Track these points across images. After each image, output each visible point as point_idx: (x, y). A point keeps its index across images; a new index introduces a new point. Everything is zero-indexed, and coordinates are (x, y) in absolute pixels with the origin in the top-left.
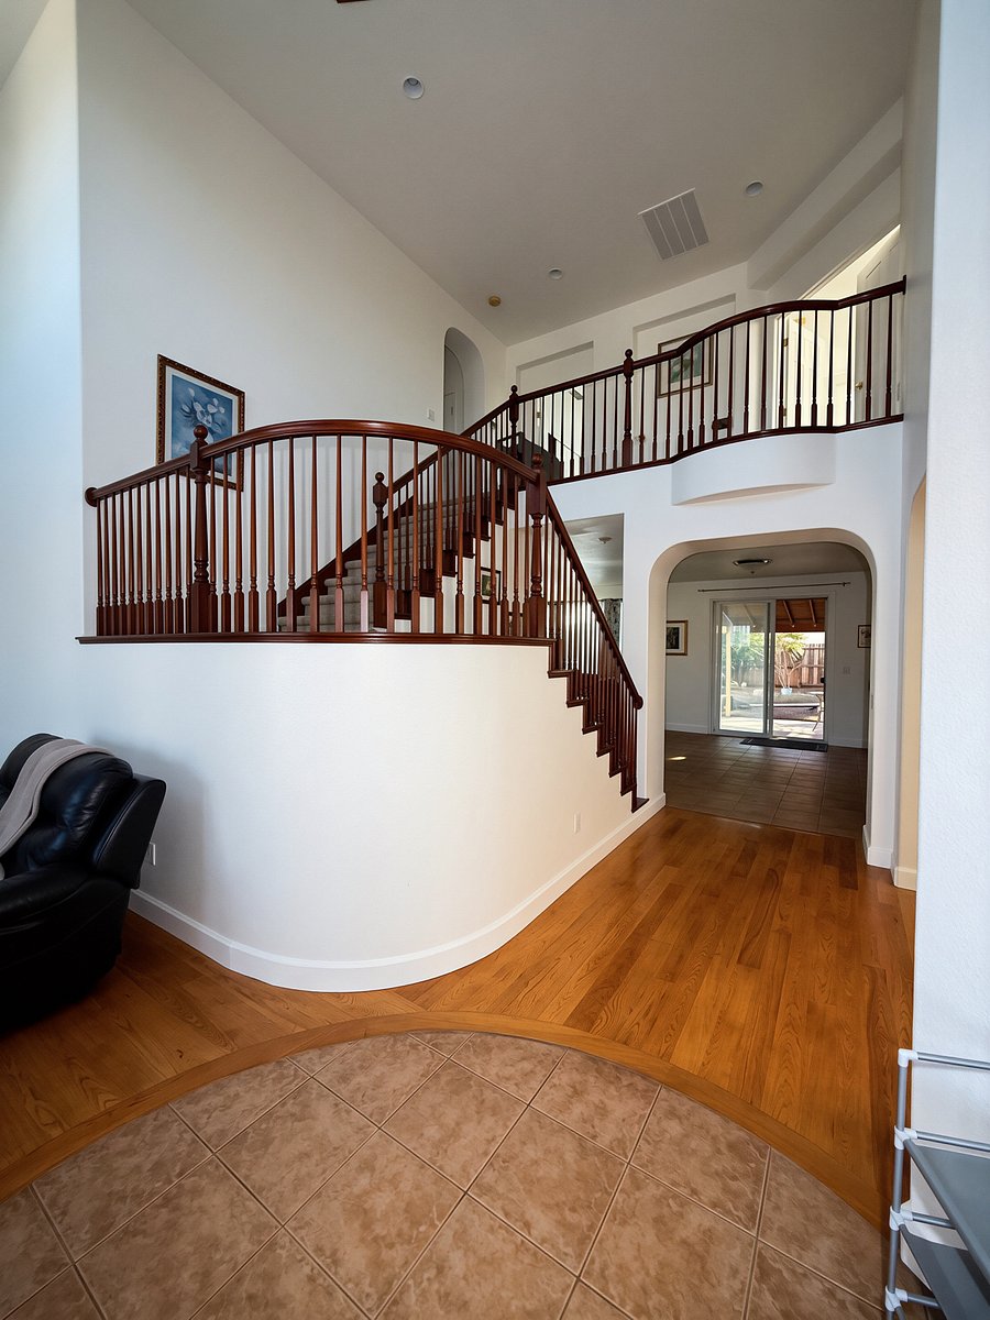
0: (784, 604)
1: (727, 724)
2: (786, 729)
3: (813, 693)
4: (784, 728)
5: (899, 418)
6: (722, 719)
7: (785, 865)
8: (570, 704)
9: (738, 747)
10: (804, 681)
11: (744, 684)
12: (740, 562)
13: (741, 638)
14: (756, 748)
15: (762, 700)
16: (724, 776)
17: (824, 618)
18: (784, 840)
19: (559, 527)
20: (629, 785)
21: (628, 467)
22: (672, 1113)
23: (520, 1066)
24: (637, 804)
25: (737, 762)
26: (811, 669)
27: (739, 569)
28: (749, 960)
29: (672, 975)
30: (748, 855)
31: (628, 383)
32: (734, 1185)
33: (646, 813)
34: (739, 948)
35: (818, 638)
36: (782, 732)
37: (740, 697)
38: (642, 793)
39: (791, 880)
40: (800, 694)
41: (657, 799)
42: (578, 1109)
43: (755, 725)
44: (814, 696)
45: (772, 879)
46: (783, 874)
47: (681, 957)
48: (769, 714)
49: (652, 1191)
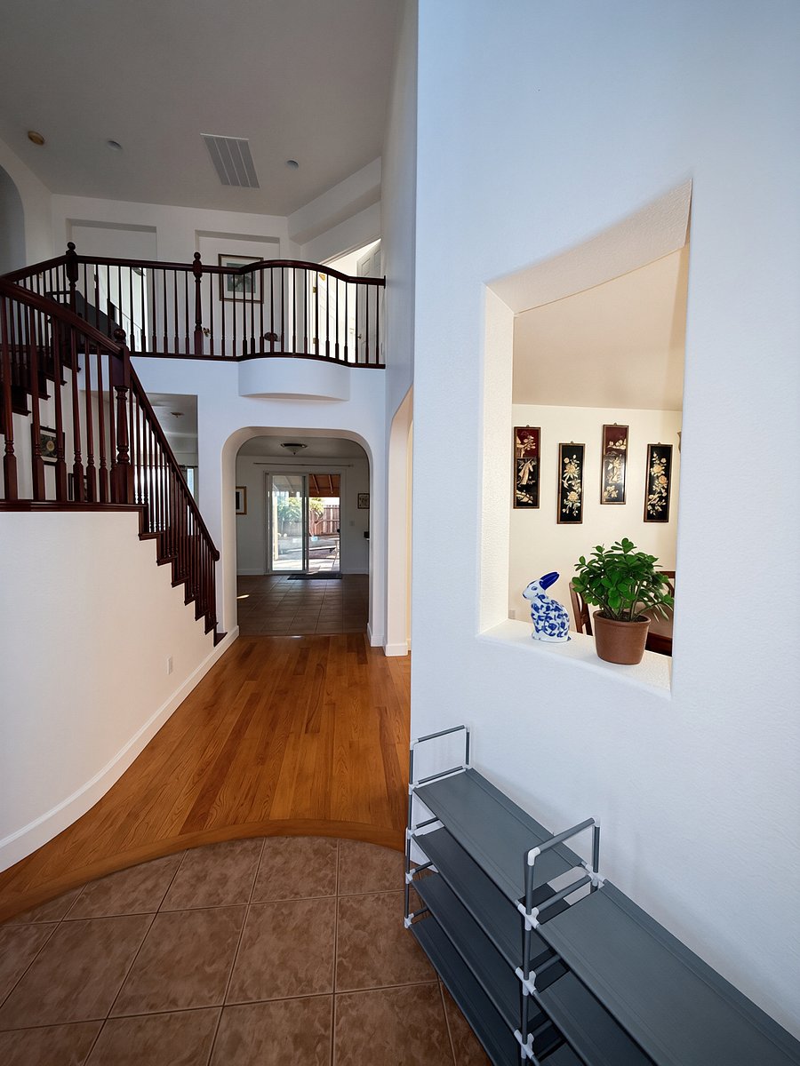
0: (315, 477)
1: (278, 565)
2: (317, 566)
3: (331, 540)
4: (317, 565)
5: (383, 367)
6: (274, 562)
7: (326, 659)
8: (160, 562)
9: (285, 581)
10: (324, 531)
11: (285, 535)
12: (286, 445)
13: (284, 501)
14: (299, 582)
15: (301, 546)
16: (279, 605)
17: (339, 488)
18: (326, 642)
19: (143, 402)
20: (211, 625)
21: (199, 355)
22: (276, 853)
23: (143, 887)
24: (218, 638)
25: (287, 594)
26: (328, 522)
27: (286, 450)
28: (312, 730)
29: (262, 759)
30: (303, 657)
31: (198, 282)
32: (321, 874)
33: (225, 644)
34: (305, 722)
35: (335, 501)
36: (313, 568)
37: (285, 544)
38: (222, 628)
39: (330, 669)
40: (323, 540)
41: (233, 631)
42: (203, 890)
43: (297, 565)
44: (334, 542)
45: (321, 669)
46: (326, 665)
47: (267, 743)
48: (306, 557)
49: (269, 911)
